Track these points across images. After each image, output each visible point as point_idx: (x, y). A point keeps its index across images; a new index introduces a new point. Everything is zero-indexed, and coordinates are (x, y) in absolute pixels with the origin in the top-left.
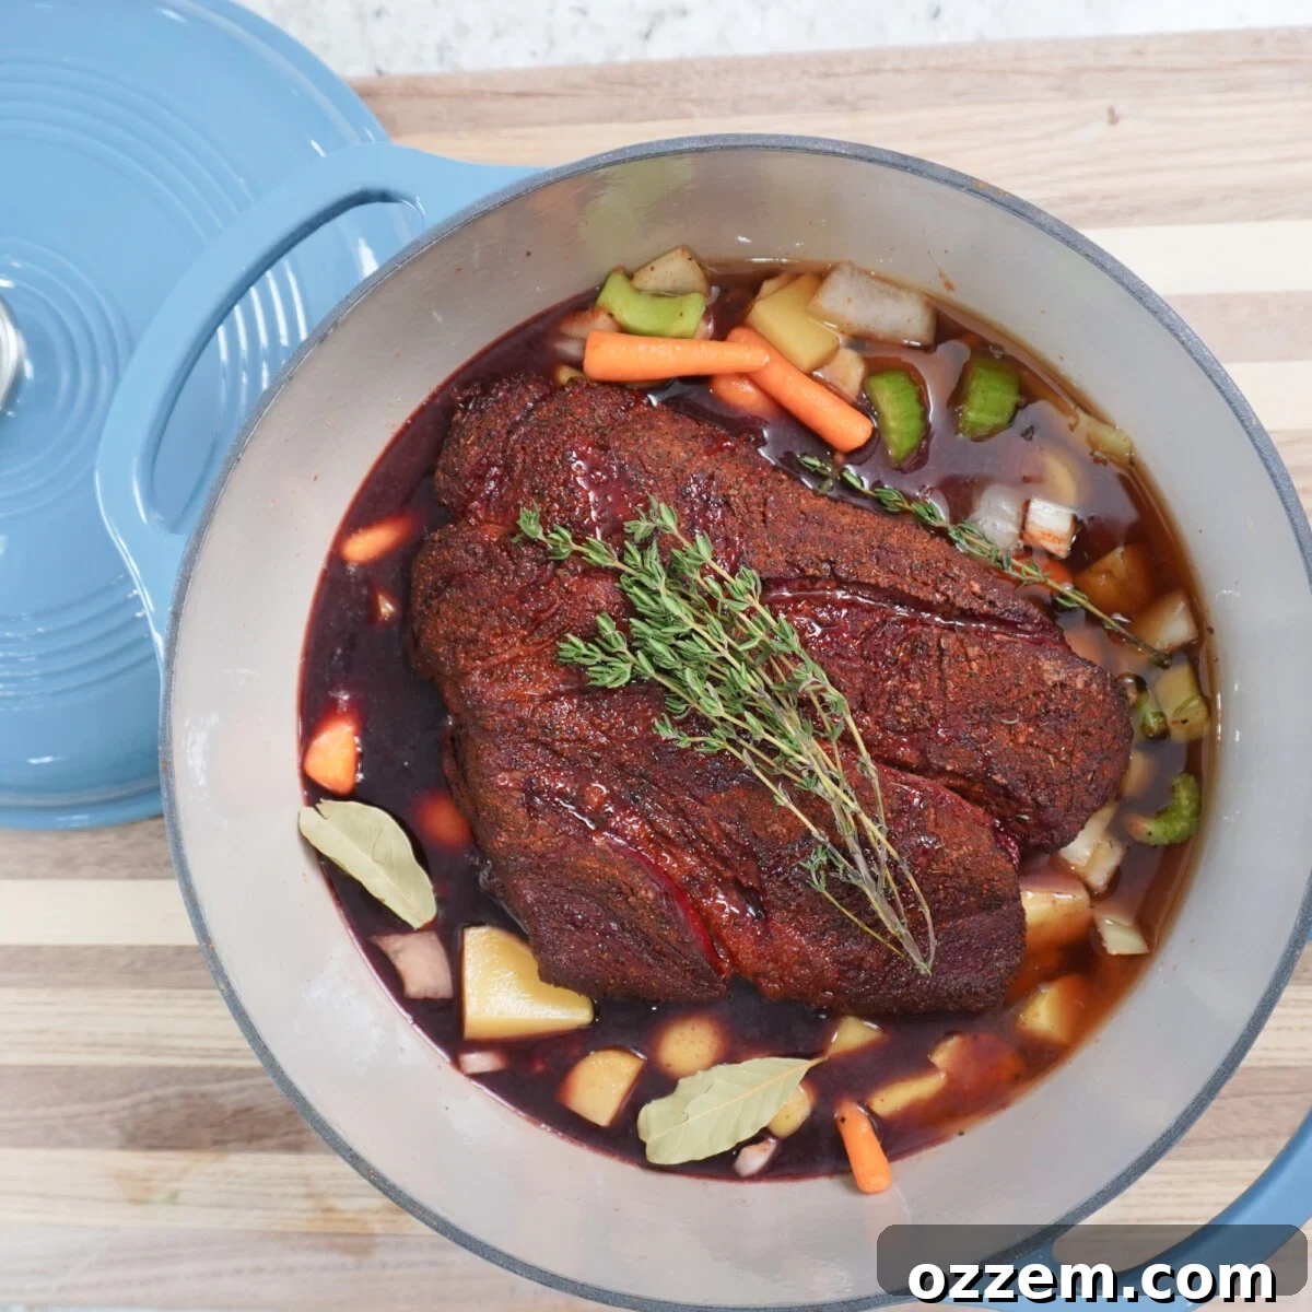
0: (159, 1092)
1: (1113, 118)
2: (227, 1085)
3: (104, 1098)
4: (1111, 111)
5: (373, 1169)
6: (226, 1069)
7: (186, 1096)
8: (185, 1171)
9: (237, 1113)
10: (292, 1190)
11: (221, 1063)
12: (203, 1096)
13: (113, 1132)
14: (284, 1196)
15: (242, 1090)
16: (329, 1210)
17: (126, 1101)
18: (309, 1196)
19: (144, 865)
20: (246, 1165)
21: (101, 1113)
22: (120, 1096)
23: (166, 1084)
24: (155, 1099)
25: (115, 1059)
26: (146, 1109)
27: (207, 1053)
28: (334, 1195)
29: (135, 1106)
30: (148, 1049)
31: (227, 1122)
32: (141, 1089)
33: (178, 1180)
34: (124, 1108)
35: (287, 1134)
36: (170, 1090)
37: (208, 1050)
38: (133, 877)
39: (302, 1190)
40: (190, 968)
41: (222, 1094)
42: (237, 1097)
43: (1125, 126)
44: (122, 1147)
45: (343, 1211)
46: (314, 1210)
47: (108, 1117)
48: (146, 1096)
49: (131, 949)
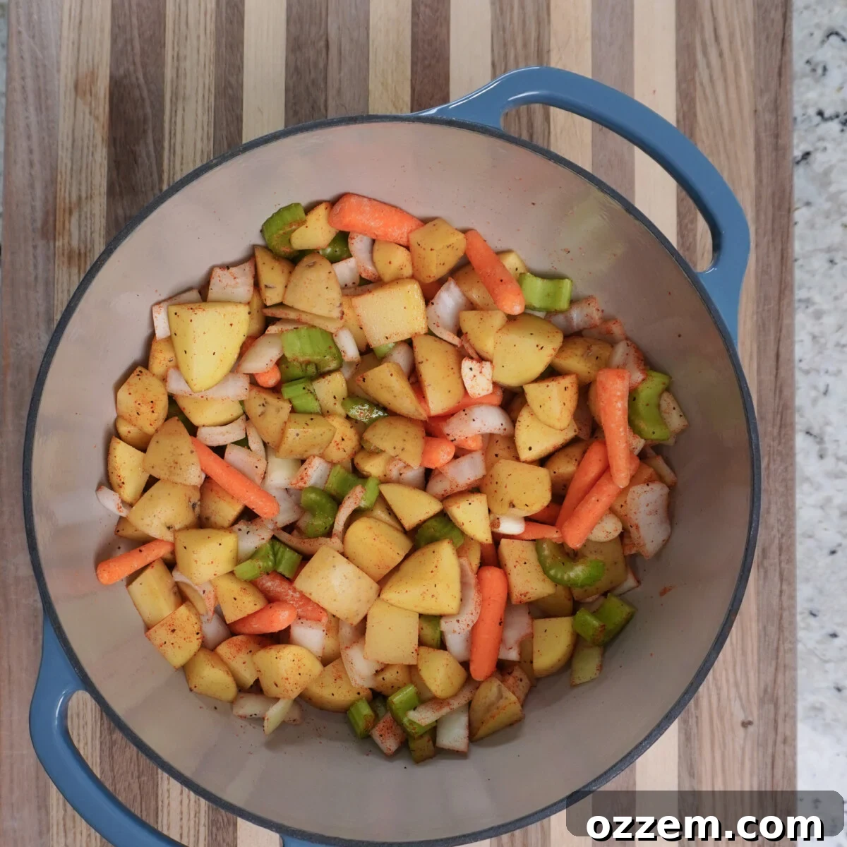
0: (147, 103)
1: (746, 724)
2: (151, 148)
3: (144, 66)
4: (750, 723)
5: (104, 264)
6: (163, 148)
7: (145, 121)
8: (97, 118)
9: (133, 153)
10: (83, 188)
11: (166, 144)
12: (145, 132)
13: (122, 71)
14: (80, 184)
15: (148, 156)
16: (71, 213)
17: (142, 80)
18: (80, 198)
19: (294, 97)
20: (100, 158)
21: (134, 64)
22: (145, 75)
23: (152, 106)
24: (143, 100)
25: (169, 73)
26: (137, 93)
27: (173, 134)
28: (80, 216)
29: (139, 86)
30: (175, 95)
31: (128, 147)
32: (149, 91)
33: (90, 113)
34: (137, 79)
35: (120, 186)
36: (149, 110)
37: (175, 134)
38: (287, 90)
39: (84, 195)
40: (227, 125)
41: (146, 145)
42: (144, 154)
43: (740, 732)
44: (111, 77)
45: (70, 222)
46: (70, 203)
47: (132, 68)
48: (145, 94)
49: (241, 86)
